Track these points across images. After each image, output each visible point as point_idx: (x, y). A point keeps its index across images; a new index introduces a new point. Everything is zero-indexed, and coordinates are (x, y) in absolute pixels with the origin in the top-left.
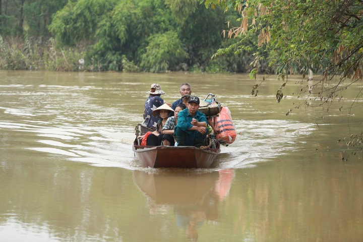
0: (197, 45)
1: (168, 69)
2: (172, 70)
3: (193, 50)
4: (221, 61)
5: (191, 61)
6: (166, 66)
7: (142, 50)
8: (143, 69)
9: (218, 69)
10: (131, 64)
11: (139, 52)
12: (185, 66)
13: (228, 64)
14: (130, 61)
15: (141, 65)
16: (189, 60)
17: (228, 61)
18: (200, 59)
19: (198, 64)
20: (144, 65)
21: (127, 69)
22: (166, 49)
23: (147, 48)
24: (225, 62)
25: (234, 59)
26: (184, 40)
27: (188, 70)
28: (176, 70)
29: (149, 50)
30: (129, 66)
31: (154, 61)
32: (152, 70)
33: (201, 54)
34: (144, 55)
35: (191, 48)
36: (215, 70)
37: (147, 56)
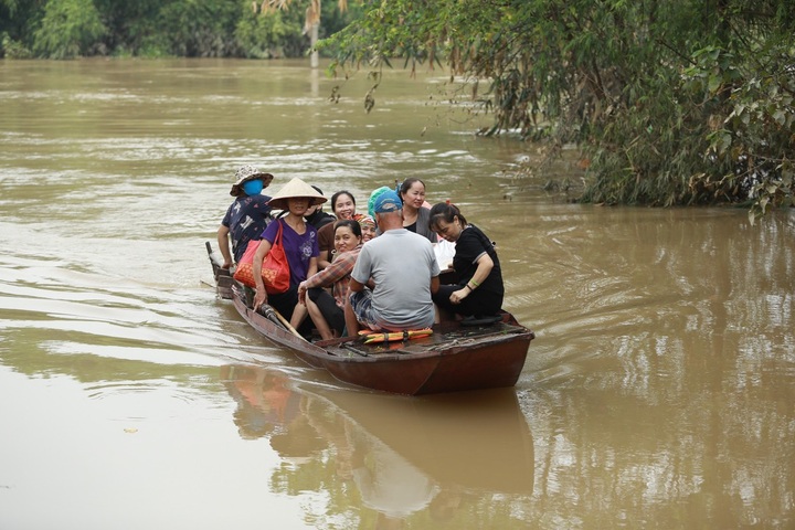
0: (120, 12)
1: (79, 54)
2: (83, 55)
3: (115, 22)
4: (161, 38)
5: (111, 41)
6: (76, 49)
7: (35, 23)
8: (37, 55)
9: (158, 53)
10: (17, 45)
11: (29, 28)
12: (102, 47)
13: (172, 43)
14: (16, 41)
15: (35, 47)
16: (109, 38)
17: (172, 39)
18: (125, 37)
19: (124, 44)
20: (39, 47)
21: (10, 54)
22: (78, 23)
23: (44, 20)
24: (167, 41)
25: (182, 36)
26: (102, 7)
27: (107, 54)
28: (89, 55)
29: (48, 24)
30: (15, 50)
31: (58, 41)
32: (53, 56)
33: (128, 29)
34: (39, 33)
35: (111, 18)
36: (153, 54)
37: (45, 34)
